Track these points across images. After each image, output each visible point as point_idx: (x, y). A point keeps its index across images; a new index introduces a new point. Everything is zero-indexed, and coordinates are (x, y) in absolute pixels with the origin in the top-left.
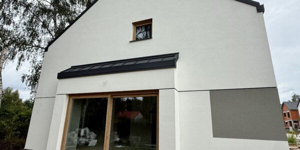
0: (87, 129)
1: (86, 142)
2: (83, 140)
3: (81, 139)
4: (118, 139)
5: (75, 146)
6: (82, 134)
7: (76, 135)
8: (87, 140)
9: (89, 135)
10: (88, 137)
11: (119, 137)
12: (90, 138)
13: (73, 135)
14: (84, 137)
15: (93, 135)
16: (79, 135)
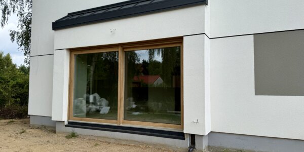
0: (97, 95)
1: (96, 109)
2: (94, 108)
3: (90, 106)
4: (134, 106)
5: (85, 114)
6: (91, 100)
7: (84, 102)
8: (98, 107)
9: (100, 101)
10: (99, 104)
11: (135, 104)
12: (100, 105)
13: (81, 102)
14: (94, 103)
15: (104, 102)
16: (88, 102)
